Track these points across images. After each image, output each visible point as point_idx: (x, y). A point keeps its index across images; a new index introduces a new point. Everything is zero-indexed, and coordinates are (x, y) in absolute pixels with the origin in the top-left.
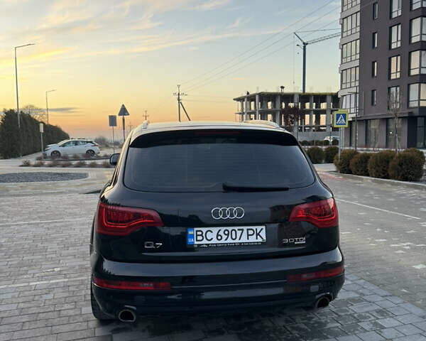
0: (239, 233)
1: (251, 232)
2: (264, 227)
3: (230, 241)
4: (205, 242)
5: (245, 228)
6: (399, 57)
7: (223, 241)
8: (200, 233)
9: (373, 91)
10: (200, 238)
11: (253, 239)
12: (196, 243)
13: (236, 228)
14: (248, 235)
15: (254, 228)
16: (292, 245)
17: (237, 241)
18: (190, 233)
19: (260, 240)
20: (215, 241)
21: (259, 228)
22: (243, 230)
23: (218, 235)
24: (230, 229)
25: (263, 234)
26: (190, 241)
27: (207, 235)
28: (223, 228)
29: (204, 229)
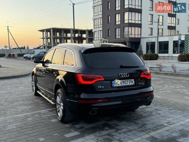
0: (127, 82)
1: (130, 81)
2: (134, 80)
3: (124, 84)
4: (117, 85)
5: (128, 80)
6: (120, 15)
7: (122, 85)
8: (115, 82)
9: (108, 30)
10: (116, 84)
11: (131, 84)
12: (115, 86)
13: (126, 80)
14: (130, 82)
15: (131, 80)
16: (141, 85)
17: (126, 84)
18: (113, 82)
19: (133, 84)
20: (120, 85)
21: (132, 80)
22: (128, 81)
23: (121, 83)
24: (124, 80)
25: (134, 82)
26: (113, 85)
27: (118, 83)
28: (122, 81)
29: (117, 81)
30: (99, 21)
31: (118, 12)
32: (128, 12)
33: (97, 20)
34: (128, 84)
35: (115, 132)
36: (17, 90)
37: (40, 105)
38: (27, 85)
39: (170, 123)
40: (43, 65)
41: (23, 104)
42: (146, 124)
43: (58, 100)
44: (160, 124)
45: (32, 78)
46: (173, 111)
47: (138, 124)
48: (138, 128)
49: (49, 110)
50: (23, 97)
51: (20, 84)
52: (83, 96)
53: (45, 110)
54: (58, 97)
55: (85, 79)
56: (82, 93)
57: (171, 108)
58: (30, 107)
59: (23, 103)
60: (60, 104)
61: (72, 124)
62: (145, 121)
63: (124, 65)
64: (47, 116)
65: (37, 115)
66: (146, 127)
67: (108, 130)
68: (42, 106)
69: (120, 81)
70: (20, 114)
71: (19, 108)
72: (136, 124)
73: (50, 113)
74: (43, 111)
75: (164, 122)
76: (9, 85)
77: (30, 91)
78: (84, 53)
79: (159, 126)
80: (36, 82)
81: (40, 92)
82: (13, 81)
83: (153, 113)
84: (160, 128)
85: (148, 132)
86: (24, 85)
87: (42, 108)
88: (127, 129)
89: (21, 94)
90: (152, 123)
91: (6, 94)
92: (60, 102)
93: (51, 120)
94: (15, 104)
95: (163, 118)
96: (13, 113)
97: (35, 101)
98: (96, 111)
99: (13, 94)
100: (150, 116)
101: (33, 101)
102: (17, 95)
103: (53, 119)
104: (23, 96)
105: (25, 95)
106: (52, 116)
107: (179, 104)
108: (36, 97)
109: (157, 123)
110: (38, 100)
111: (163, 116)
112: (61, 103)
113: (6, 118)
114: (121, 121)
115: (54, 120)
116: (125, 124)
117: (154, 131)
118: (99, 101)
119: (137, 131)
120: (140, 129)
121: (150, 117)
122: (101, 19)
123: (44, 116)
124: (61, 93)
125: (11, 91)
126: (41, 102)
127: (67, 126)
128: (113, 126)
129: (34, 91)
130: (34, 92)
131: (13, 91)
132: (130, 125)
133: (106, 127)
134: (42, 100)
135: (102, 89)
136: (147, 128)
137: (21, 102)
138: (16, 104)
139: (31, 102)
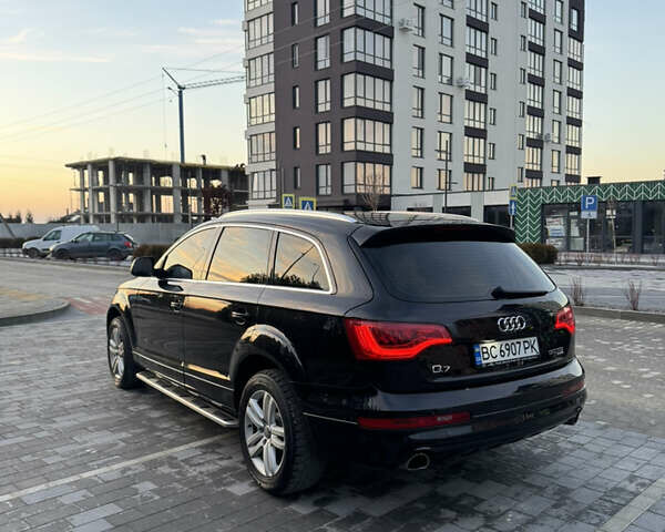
0: (517, 346)
1: (527, 345)
2: (536, 338)
3: (512, 357)
4: (491, 360)
5: (522, 340)
6: (329, 125)
7: (506, 358)
8: (485, 350)
9: (296, 169)
10: (486, 356)
11: (531, 353)
12: (484, 362)
13: (515, 341)
14: (526, 348)
15: (529, 339)
16: (555, 356)
17: (517, 356)
18: (477, 350)
19: (535, 353)
20: (499, 359)
21: (532, 339)
22: (520, 343)
23: (501, 351)
24: (509, 342)
25: (536, 346)
26: (478, 359)
27: (492, 351)
28: (504, 343)
29: (488, 345)
30: (267, 142)
31: (326, 118)
32: (353, 120)
33: (260, 137)
34: (522, 355)
35: (486, 526)
36: (46, 370)
37: (156, 425)
38: (75, 350)
39: (639, 481)
40: (162, 284)
41: (93, 423)
42: (568, 491)
43: (253, 411)
44: (611, 485)
45: (110, 328)
46: (616, 433)
47: (541, 490)
48: (555, 506)
49: (201, 447)
50: (79, 396)
51: (47, 344)
52: (378, 402)
53: (187, 446)
54: (252, 402)
55: (384, 339)
56: (375, 394)
57: (603, 423)
58: (124, 435)
59: (91, 418)
60: (262, 429)
61: (316, 503)
62: (556, 476)
63: (506, 288)
64: (203, 469)
65: (165, 470)
66: (575, 503)
67: (456, 520)
68: (169, 430)
69: (497, 344)
70: (99, 466)
71: (85, 442)
72: (535, 490)
73: (209, 457)
74: (180, 451)
75: (617, 476)
76: (10, 350)
77: (94, 373)
78: (366, 245)
79: (615, 493)
80: (129, 340)
81: (151, 376)
82: (18, 335)
83: (562, 445)
84: (623, 502)
85: (596, 521)
86: (65, 349)
87: (171, 436)
88: (520, 512)
89: (71, 385)
90: (582, 483)
91: (11, 383)
92: (264, 421)
93: (229, 489)
94: (62, 423)
95: (602, 463)
96: (69, 463)
97: (132, 408)
98: (427, 457)
99: (36, 383)
100: (560, 456)
101: (124, 409)
102: (57, 388)
103: (234, 482)
104: (79, 390)
105: (84, 388)
106: (224, 470)
107: (614, 408)
108: (127, 394)
109: (598, 480)
110: (142, 407)
111: (600, 455)
112: (271, 423)
113: (51, 484)
114: (479, 482)
115: (241, 489)
116: (500, 494)
117: (612, 514)
118: (439, 419)
119: (558, 517)
120: (562, 511)
121: (563, 460)
122: (273, 135)
123: (192, 472)
124: (271, 388)
125: (26, 374)
126: (155, 414)
127: (301, 509)
128: (464, 502)
129: (117, 372)
130: (118, 376)
131: (30, 370)
132: (518, 494)
133: (442, 510)
134: (156, 407)
135: (444, 374)
136: (582, 508)
137: (83, 418)
138: (68, 424)
139: (120, 414)
